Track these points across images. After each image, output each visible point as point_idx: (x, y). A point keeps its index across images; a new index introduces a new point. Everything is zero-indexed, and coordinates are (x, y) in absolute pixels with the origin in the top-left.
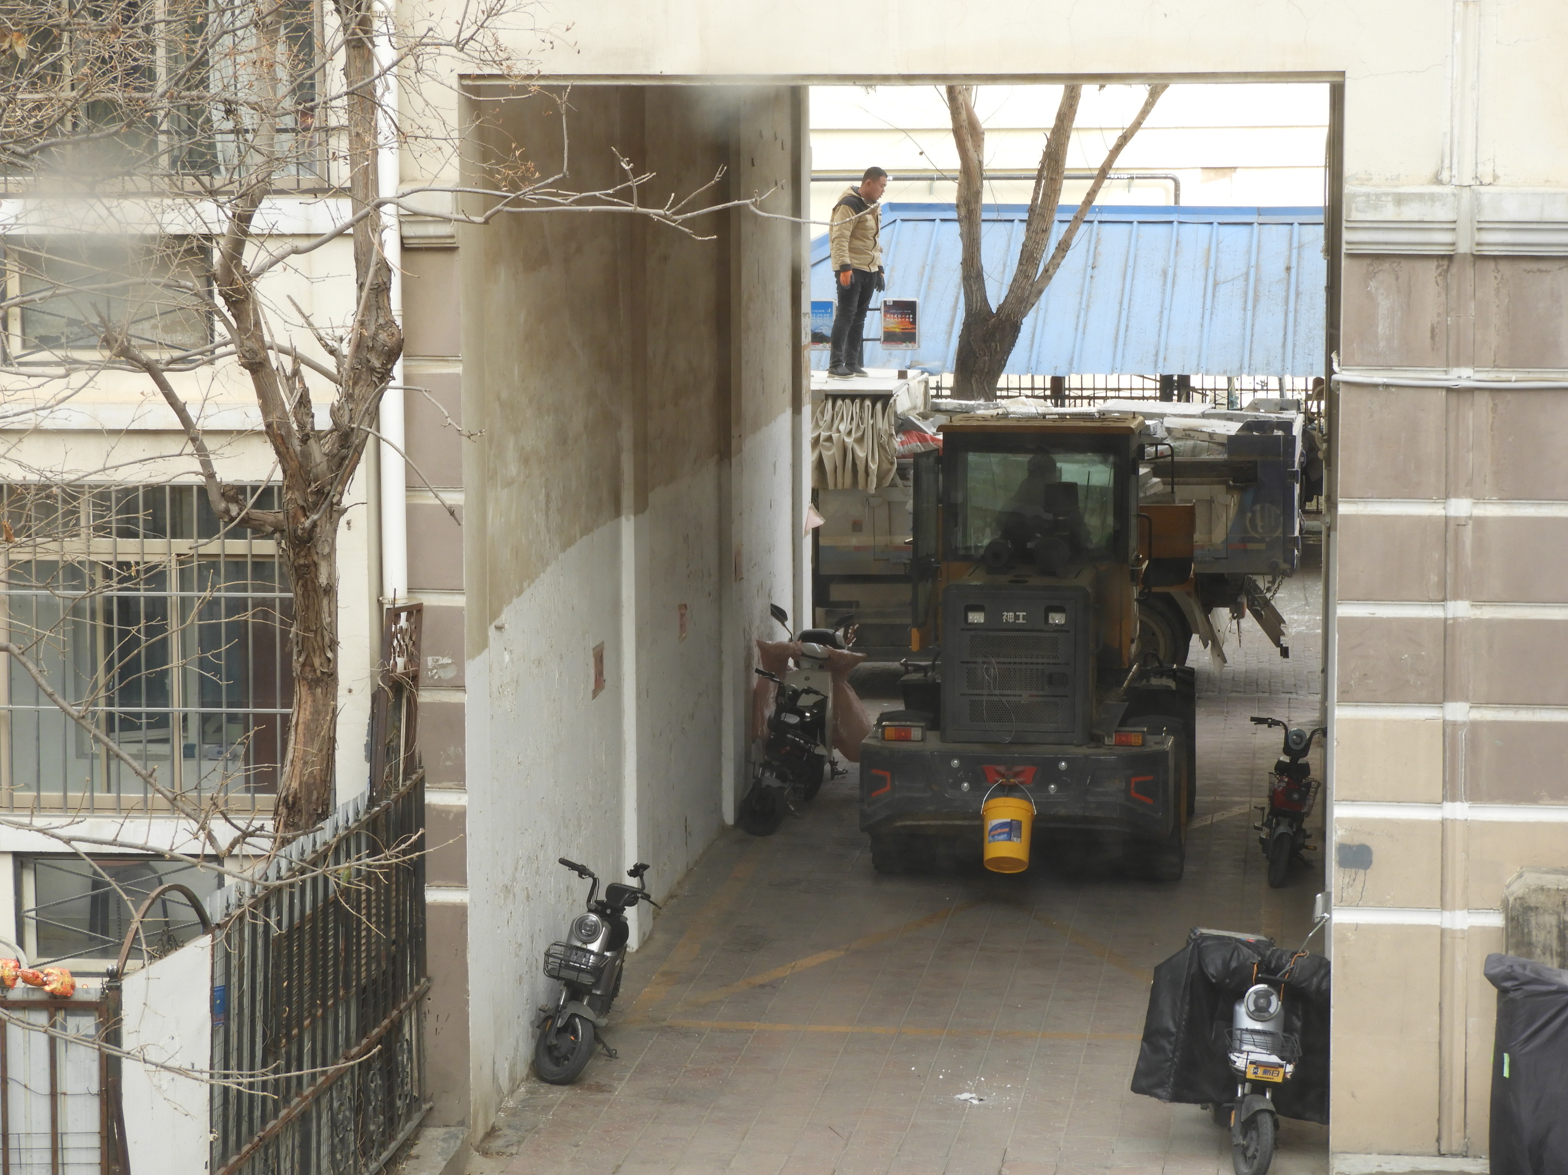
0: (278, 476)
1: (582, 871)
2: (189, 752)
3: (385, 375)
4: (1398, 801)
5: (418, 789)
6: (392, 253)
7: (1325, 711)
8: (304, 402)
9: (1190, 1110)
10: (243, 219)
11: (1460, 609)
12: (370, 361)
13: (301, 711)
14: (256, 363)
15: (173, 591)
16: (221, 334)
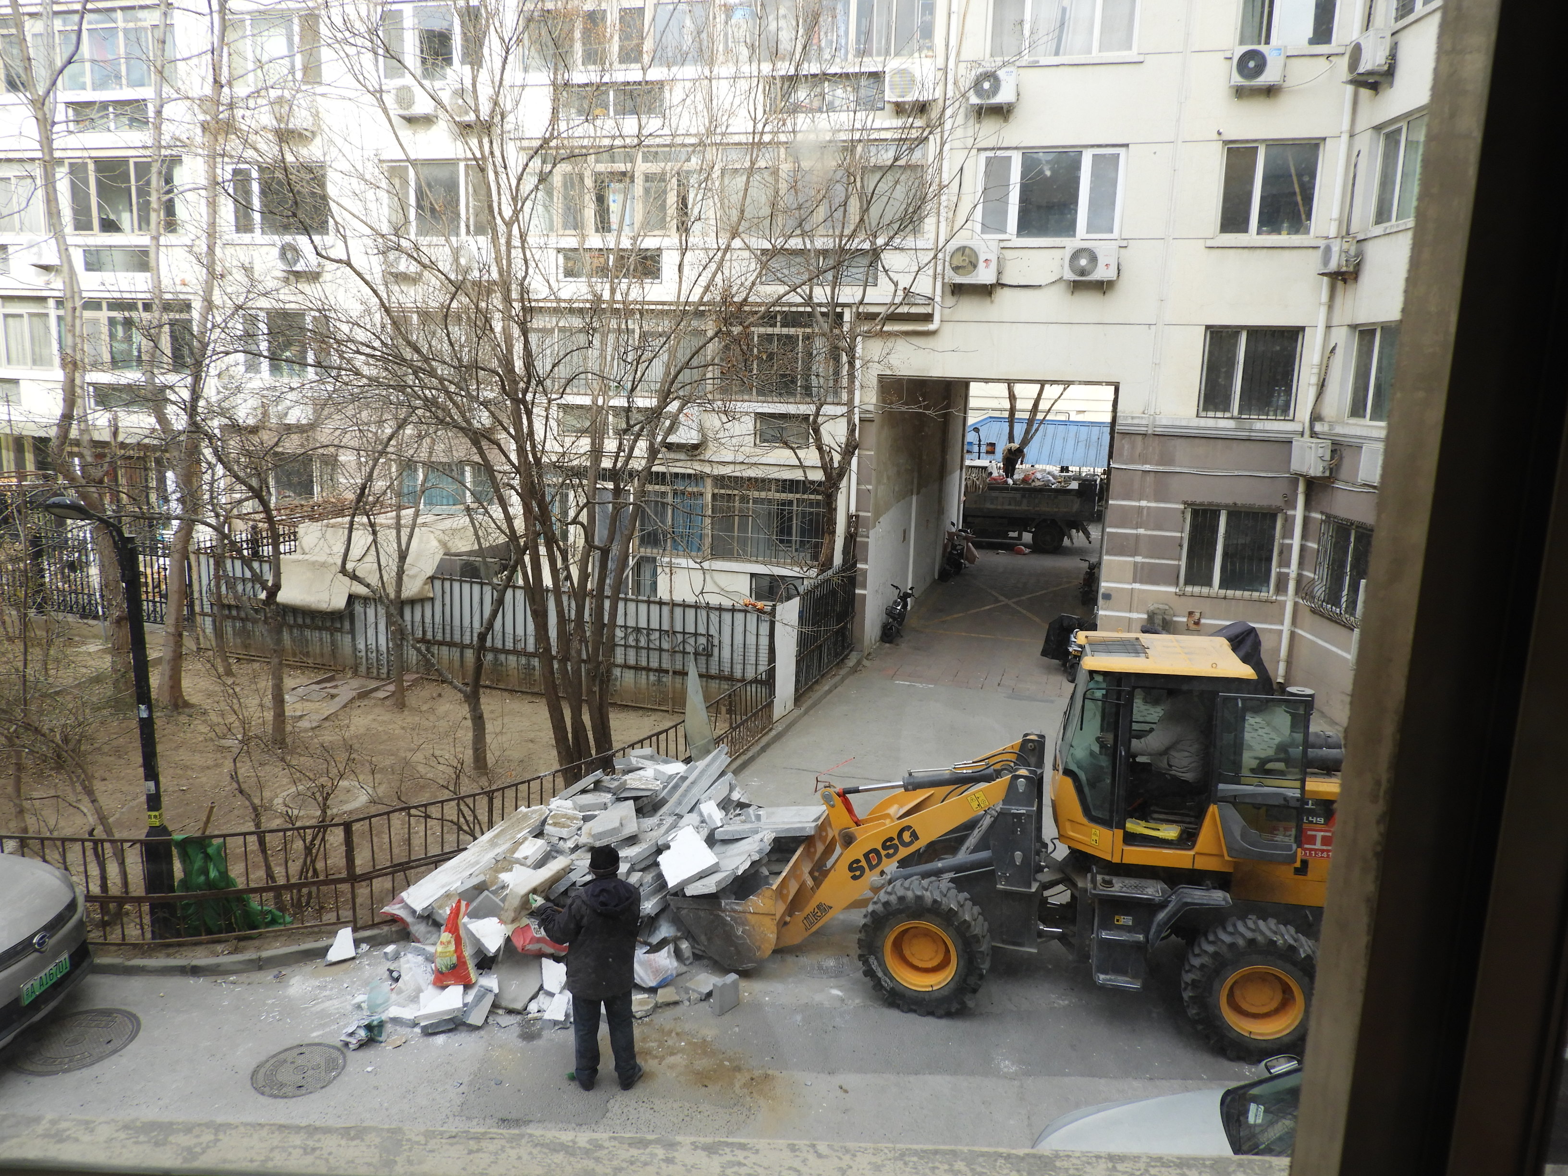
0: (824, 479)
1: (897, 588)
2: (797, 550)
3: (853, 453)
4: (1120, 582)
5: (855, 563)
6: (857, 421)
7: (1100, 557)
8: (831, 459)
10: (818, 410)
11: (1141, 531)
12: (849, 449)
13: (826, 541)
14: (820, 448)
15: (795, 508)
16: (811, 440)
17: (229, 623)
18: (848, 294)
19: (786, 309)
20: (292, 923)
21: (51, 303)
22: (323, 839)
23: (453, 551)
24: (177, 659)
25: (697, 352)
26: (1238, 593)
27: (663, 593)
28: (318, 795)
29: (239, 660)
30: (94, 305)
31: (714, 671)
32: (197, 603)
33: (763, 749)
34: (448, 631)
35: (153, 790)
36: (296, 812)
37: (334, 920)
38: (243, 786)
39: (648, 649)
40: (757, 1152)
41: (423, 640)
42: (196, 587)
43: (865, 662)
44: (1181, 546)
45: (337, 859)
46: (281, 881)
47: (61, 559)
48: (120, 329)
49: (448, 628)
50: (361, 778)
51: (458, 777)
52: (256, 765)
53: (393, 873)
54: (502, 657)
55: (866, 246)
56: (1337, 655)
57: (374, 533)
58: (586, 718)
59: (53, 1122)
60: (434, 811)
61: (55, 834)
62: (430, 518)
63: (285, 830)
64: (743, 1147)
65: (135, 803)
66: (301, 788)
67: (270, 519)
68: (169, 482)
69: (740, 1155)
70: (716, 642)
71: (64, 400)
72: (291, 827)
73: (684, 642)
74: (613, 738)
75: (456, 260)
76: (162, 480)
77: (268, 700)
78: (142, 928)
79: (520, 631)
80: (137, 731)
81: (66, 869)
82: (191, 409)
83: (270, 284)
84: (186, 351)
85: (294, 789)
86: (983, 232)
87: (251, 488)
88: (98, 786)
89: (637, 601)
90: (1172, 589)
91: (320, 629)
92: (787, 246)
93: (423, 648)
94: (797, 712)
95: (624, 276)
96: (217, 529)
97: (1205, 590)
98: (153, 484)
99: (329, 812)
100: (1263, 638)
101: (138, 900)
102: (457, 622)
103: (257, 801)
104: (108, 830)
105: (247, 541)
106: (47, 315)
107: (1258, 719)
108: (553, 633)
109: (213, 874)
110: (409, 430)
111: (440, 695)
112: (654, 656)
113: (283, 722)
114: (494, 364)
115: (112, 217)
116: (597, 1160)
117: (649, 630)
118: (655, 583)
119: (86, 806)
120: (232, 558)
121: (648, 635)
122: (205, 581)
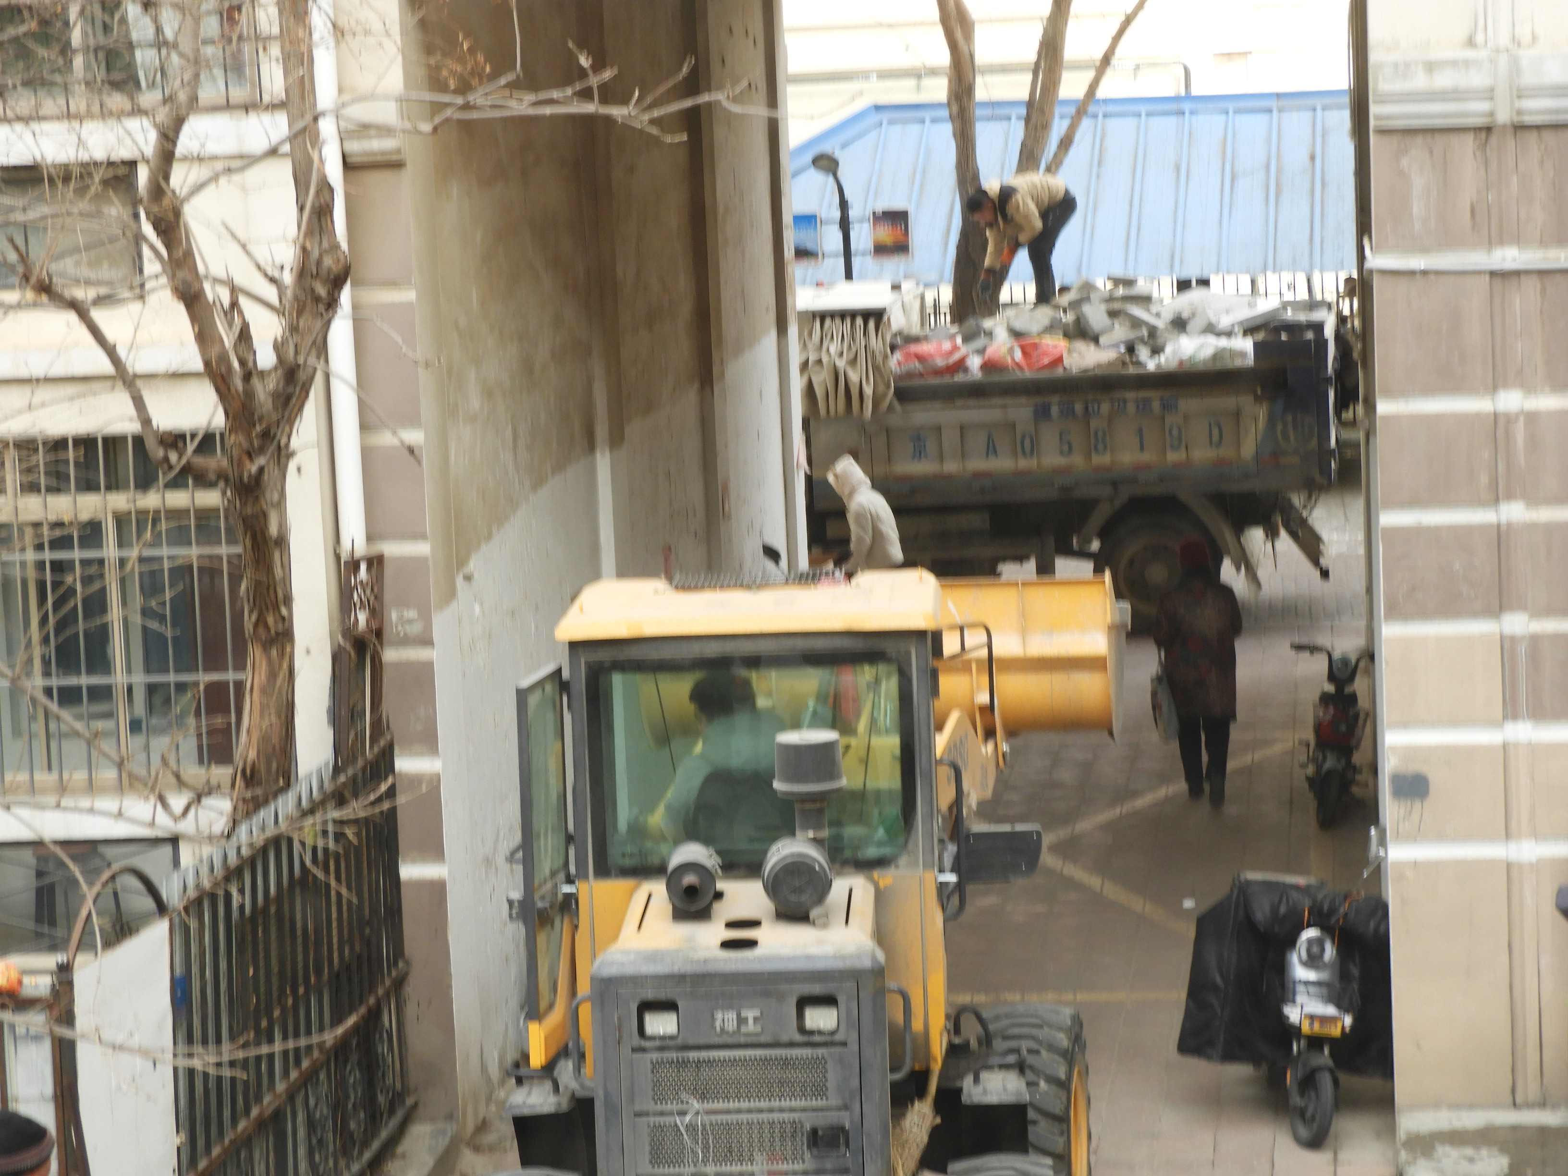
0: (219, 420)
2: (135, 726)
3: (332, 304)
4: (1454, 722)
5: (387, 755)
6: (334, 172)
7: (1371, 633)
8: (244, 336)
9: (1240, 1071)
10: (167, 139)
11: (1514, 512)
12: (316, 286)
13: (256, 676)
14: (190, 297)
15: (110, 551)
16: (152, 266)
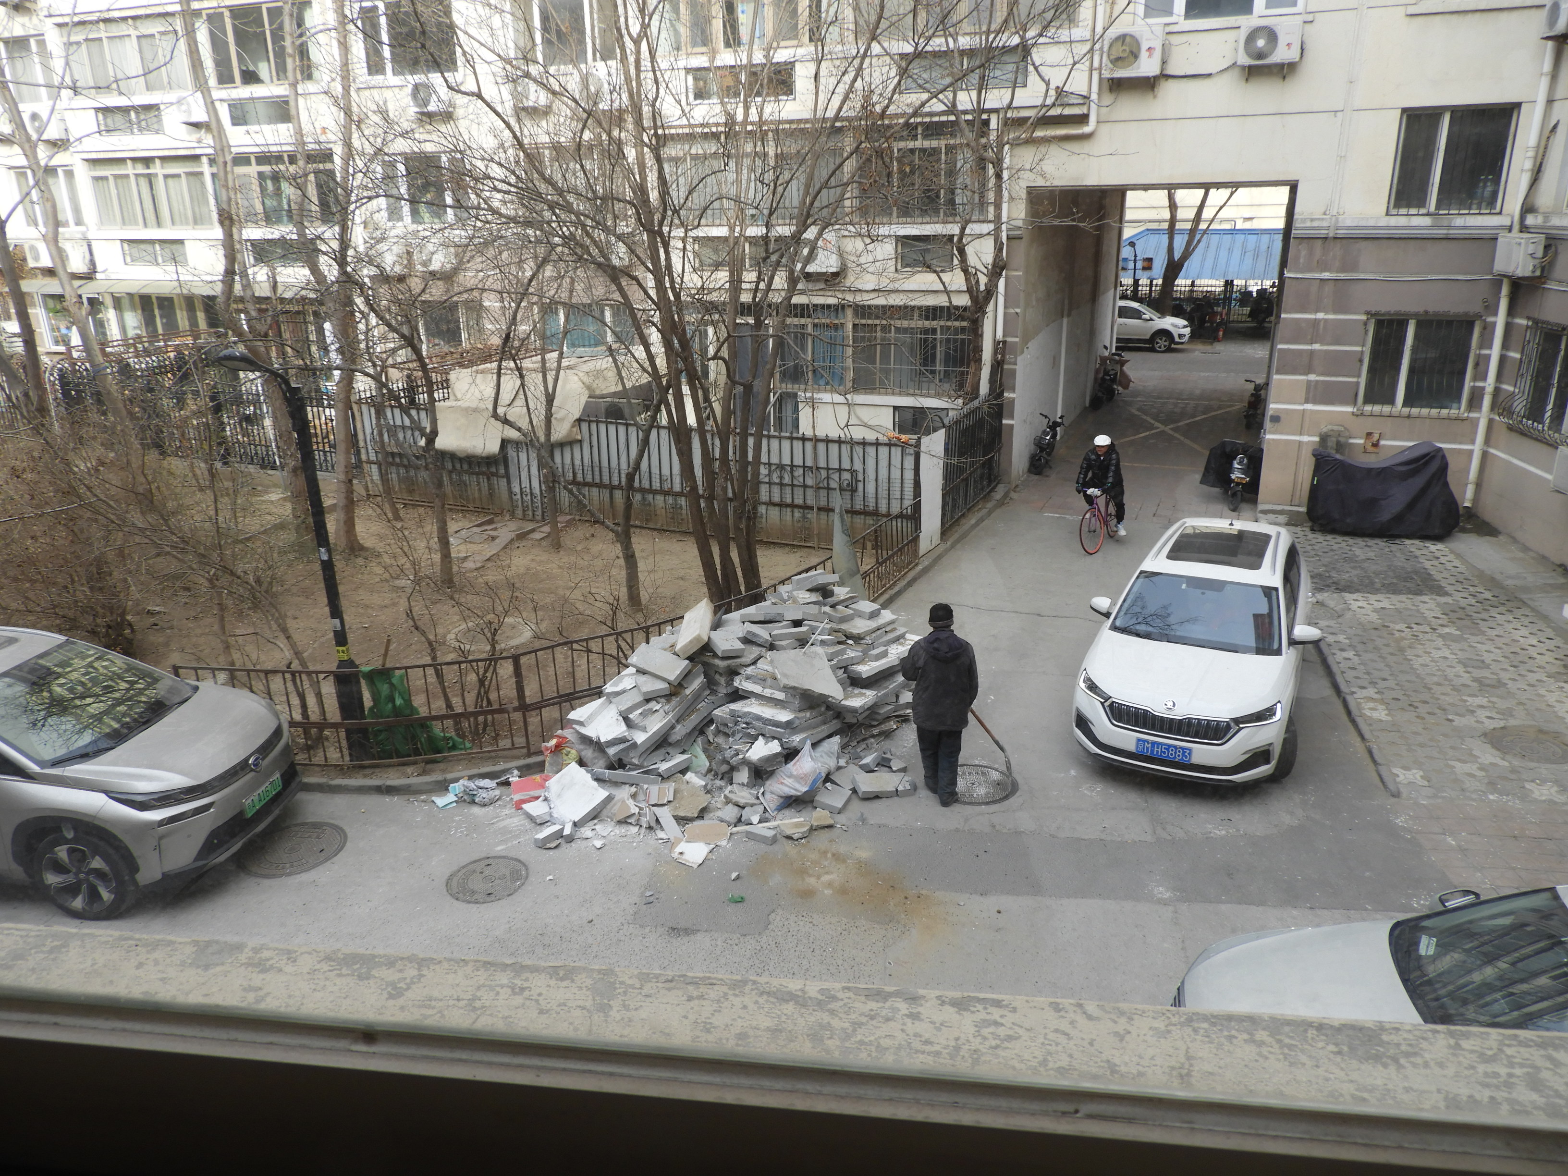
0: (969, 303)
1: (1046, 417)
3: (1000, 275)
4: (1290, 403)
5: (1002, 393)
6: (1004, 239)
7: (1269, 378)
8: (978, 282)
9: (1216, 490)
10: (963, 229)
11: (1317, 346)
12: (997, 269)
13: (972, 369)
14: (965, 271)
15: (938, 336)
16: (956, 262)
17: (393, 469)
18: (995, 98)
19: (927, 119)
20: (471, 748)
21: (204, 160)
22: (495, 670)
23: (598, 392)
24: (350, 505)
25: (834, 173)
26: (1425, 411)
27: (805, 428)
28: (486, 631)
29: (405, 505)
30: (242, 160)
31: (859, 506)
32: (363, 451)
33: (910, 584)
34: (597, 473)
35: (339, 627)
36: (468, 647)
37: (509, 745)
38: (419, 623)
39: (793, 486)
40: (1014, 1010)
41: (574, 482)
42: (361, 436)
43: (1013, 495)
44: (1361, 361)
45: (508, 690)
46: (459, 710)
47: (238, 412)
48: (269, 183)
49: (597, 469)
50: (525, 615)
51: (615, 613)
52: (428, 603)
53: (560, 703)
54: (650, 497)
55: (1016, 40)
56: (1536, 475)
57: (522, 377)
58: (734, 555)
59: (256, 950)
60: (595, 646)
61: (258, 667)
62: (574, 361)
63: (459, 663)
64: (998, 1004)
65: (323, 640)
66: (470, 624)
67: (423, 366)
68: (327, 333)
69: (996, 1014)
70: (860, 477)
71: (225, 256)
72: (464, 660)
73: (828, 478)
74: (761, 574)
75: (586, 86)
76: (320, 331)
77: (435, 542)
78: (341, 751)
79: (666, 471)
80: (321, 572)
81: (271, 699)
82: (341, 260)
83: (406, 126)
84: (331, 200)
85: (464, 626)
86: (1147, 15)
87: (403, 336)
88: (291, 624)
89: (780, 438)
90: (1350, 409)
91: (477, 474)
92: (928, 48)
93: (575, 490)
94: (943, 547)
95: (758, 94)
96: (376, 378)
97: (1387, 409)
98: (313, 337)
99: (498, 647)
100: (1450, 459)
101: (335, 726)
102: (605, 463)
103: (432, 637)
104: (303, 663)
105: (404, 389)
106: (201, 173)
107: (1440, 546)
108: (698, 472)
109: (399, 702)
110: (549, 271)
111: (593, 535)
112: (799, 492)
113: (450, 562)
114: (629, 195)
115: (251, 68)
116: (832, 1012)
117: (792, 466)
118: (797, 419)
119: (282, 642)
120: (392, 407)
121: (792, 472)
122: (368, 431)
